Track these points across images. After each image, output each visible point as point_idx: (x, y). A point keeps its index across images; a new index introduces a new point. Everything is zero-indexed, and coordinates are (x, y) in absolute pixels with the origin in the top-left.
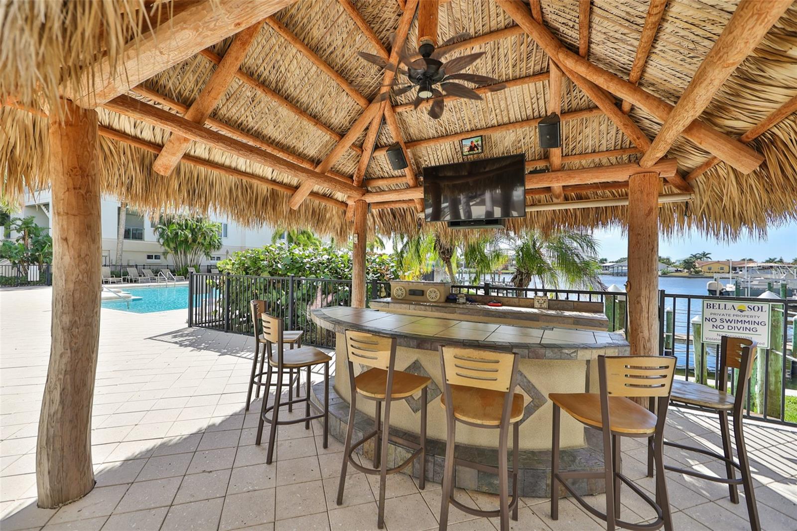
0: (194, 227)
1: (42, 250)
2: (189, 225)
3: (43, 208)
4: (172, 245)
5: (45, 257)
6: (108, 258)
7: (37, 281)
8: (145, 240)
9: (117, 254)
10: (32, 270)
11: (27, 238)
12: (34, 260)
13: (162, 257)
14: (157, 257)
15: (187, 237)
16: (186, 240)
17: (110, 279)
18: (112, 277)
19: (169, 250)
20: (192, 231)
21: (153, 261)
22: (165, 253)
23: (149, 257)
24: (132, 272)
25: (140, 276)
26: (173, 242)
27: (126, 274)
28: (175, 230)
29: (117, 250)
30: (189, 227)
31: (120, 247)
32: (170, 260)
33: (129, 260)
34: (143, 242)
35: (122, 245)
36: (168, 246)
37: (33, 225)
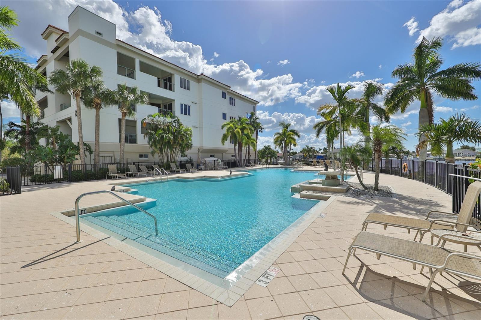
0: (174, 131)
1: (65, 152)
2: (171, 130)
3: (68, 122)
4: (158, 146)
5: (68, 158)
6: (113, 158)
7: (61, 178)
8: (138, 143)
9: (120, 154)
10: (57, 169)
11: (54, 143)
12: (60, 161)
13: (150, 156)
14: (147, 156)
15: (170, 139)
16: (169, 142)
17: (117, 175)
18: (118, 173)
19: (156, 150)
20: (173, 134)
21: (144, 159)
22: (153, 153)
23: (141, 156)
24: (132, 168)
25: (139, 171)
26: (159, 143)
27: (128, 170)
28: (161, 134)
29: (120, 151)
30: (170, 132)
31: (122, 148)
32: (157, 157)
33: (127, 159)
34: (136, 145)
35: (124, 147)
36: (156, 146)
37: (59, 133)
